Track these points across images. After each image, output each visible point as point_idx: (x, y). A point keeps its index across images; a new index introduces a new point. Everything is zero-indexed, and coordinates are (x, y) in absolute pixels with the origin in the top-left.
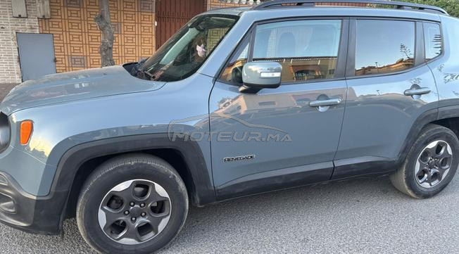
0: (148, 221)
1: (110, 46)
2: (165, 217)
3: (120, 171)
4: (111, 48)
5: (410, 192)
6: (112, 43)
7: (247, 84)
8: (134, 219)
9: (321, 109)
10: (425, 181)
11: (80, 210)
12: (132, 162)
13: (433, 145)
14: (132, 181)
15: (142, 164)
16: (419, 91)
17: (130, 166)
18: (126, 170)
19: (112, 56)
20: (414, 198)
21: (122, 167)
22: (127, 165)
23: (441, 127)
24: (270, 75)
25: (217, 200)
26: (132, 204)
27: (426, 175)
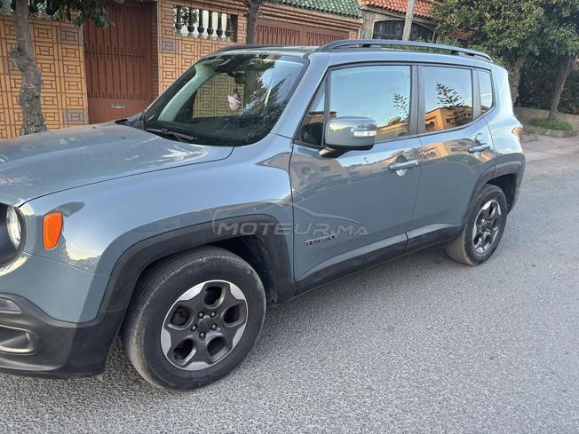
0: (220, 334)
1: (37, 94)
2: (241, 325)
3: (190, 272)
4: (37, 97)
5: (468, 260)
6: (39, 90)
7: (330, 146)
8: (202, 335)
9: (400, 173)
10: (480, 246)
11: (138, 334)
12: (203, 258)
13: (487, 206)
14: (204, 283)
15: (215, 259)
16: (480, 147)
17: (202, 264)
18: (197, 269)
19: (40, 109)
20: (470, 265)
21: (192, 267)
22: (198, 264)
23: (493, 186)
24: (365, 134)
25: (295, 295)
26: (201, 315)
27: (480, 239)
